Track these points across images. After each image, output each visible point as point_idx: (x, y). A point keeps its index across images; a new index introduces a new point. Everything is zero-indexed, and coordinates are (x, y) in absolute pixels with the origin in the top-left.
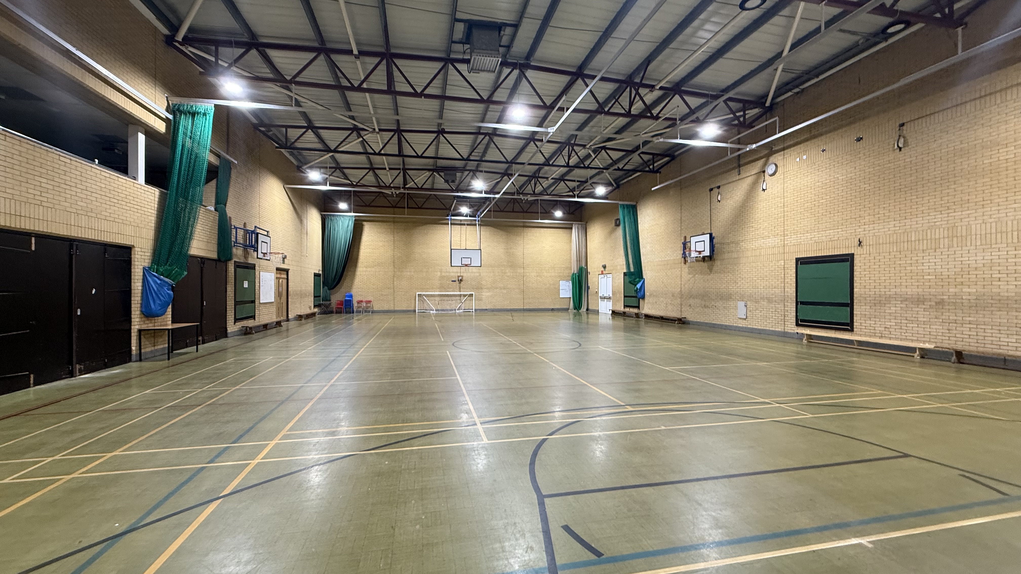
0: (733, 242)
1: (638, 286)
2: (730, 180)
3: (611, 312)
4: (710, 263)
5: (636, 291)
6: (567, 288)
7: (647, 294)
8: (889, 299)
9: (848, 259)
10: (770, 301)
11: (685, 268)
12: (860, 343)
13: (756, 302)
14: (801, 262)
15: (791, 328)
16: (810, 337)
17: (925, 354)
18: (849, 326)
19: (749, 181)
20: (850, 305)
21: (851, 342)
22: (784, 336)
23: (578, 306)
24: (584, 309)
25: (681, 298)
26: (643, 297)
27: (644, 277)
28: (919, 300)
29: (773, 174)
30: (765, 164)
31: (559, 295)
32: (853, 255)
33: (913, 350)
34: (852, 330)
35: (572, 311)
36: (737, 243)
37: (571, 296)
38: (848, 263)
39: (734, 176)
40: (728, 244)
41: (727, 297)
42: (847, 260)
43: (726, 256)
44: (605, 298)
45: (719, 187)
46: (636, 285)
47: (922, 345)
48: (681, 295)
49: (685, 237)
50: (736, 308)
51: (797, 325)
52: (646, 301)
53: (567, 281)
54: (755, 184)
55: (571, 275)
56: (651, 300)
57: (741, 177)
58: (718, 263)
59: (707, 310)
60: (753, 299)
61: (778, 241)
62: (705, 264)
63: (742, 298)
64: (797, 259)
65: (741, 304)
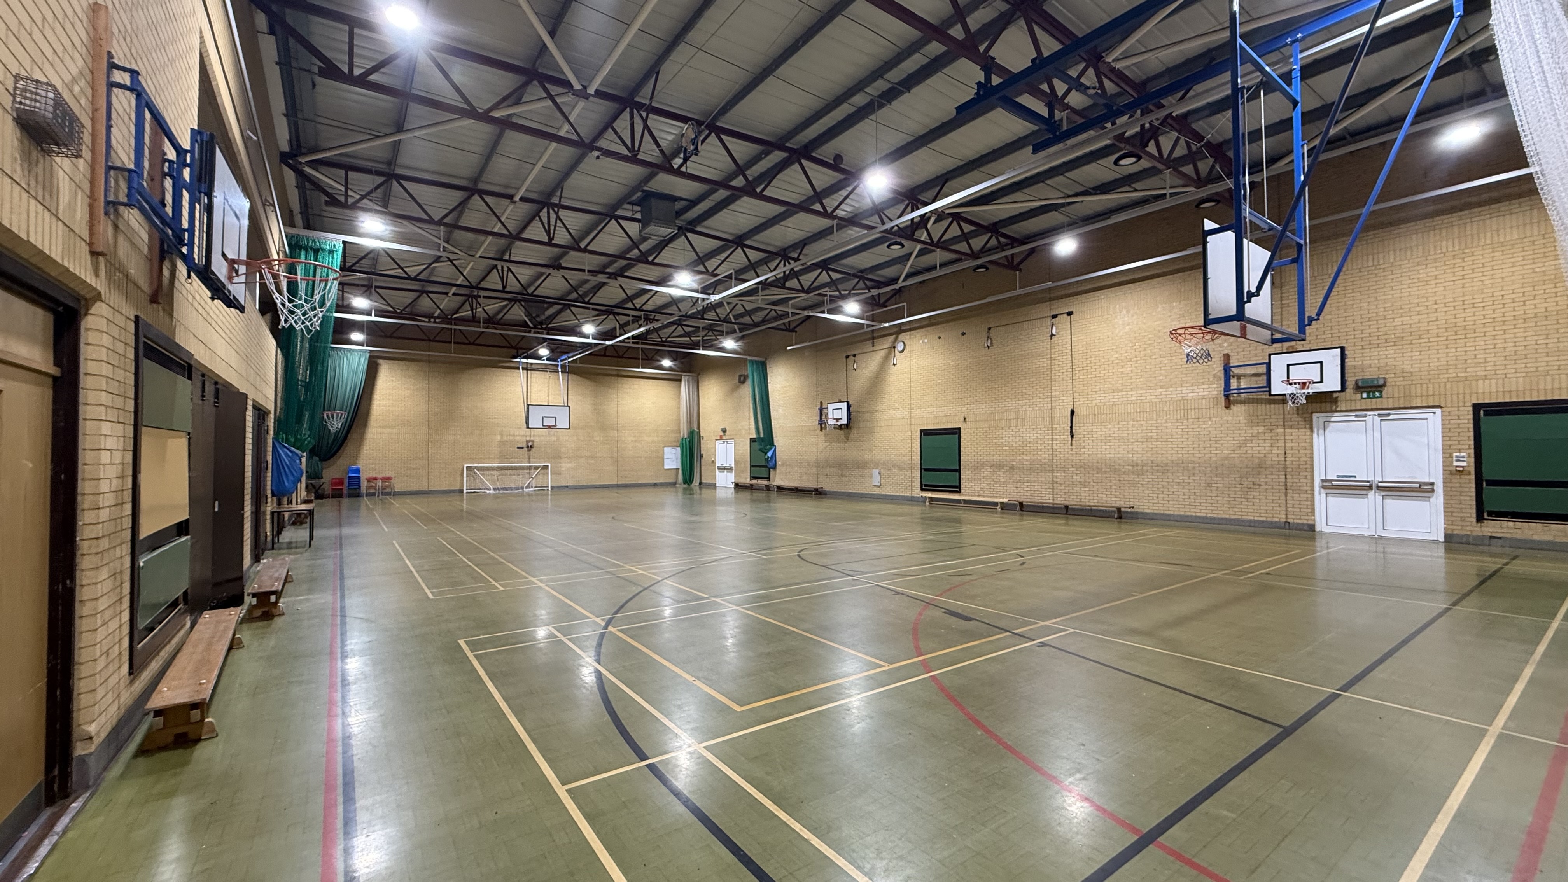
0: (868, 412)
1: (769, 454)
2: (865, 351)
3: (733, 486)
4: (847, 430)
5: (767, 460)
6: (673, 457)
7: (779, 463)
8: (983, 464)
9: (957, 432)
10: (900, 468)
11: (822, 435)
12: (966, 502)
13: (889, 470)
14: (925, 433)
15: (918, 493)
16: (931, 499)
17: (1005, 507)
18: (957, 489)
19: (882, 353)
20: (959, 471)
21: (959, 501)
22: (912, 500)
23: (688, 479)
24: (696, 483)
25: (818, 467)
26: (775, 468)
27: (775, 444)
28: (1000, 466)
29: (902, 351)
30: (895, 340)
31: (663, 465)
32: (960, 429)
33: (996, 504)
34: (960, 492)
35: (681, 486)
36: (872, 412)
37: (679, 466)
38: (957, 436)
39: (868, 346)
40: (864, 412)
41: (862, 466)
43: (862, 425)
44: (725, 469)
45: (854, 356)
46: (766, 453)
47: (1001, 500)
48: (818, 464)
49: (821, 403)
50: (871, 476)
51: (922, 490)
52: (778, 471)
53: (674, 447)
54: (887, 358)
55: (680, 439)
56: (784, 469)
57: (875, 348)
58: (854, 431)
59: (843, 479)
60: (886, 467)
61: (906, 413)
62: (842, 432)
63: (876, 466)
64: (921, 431)
65: (876, 472)
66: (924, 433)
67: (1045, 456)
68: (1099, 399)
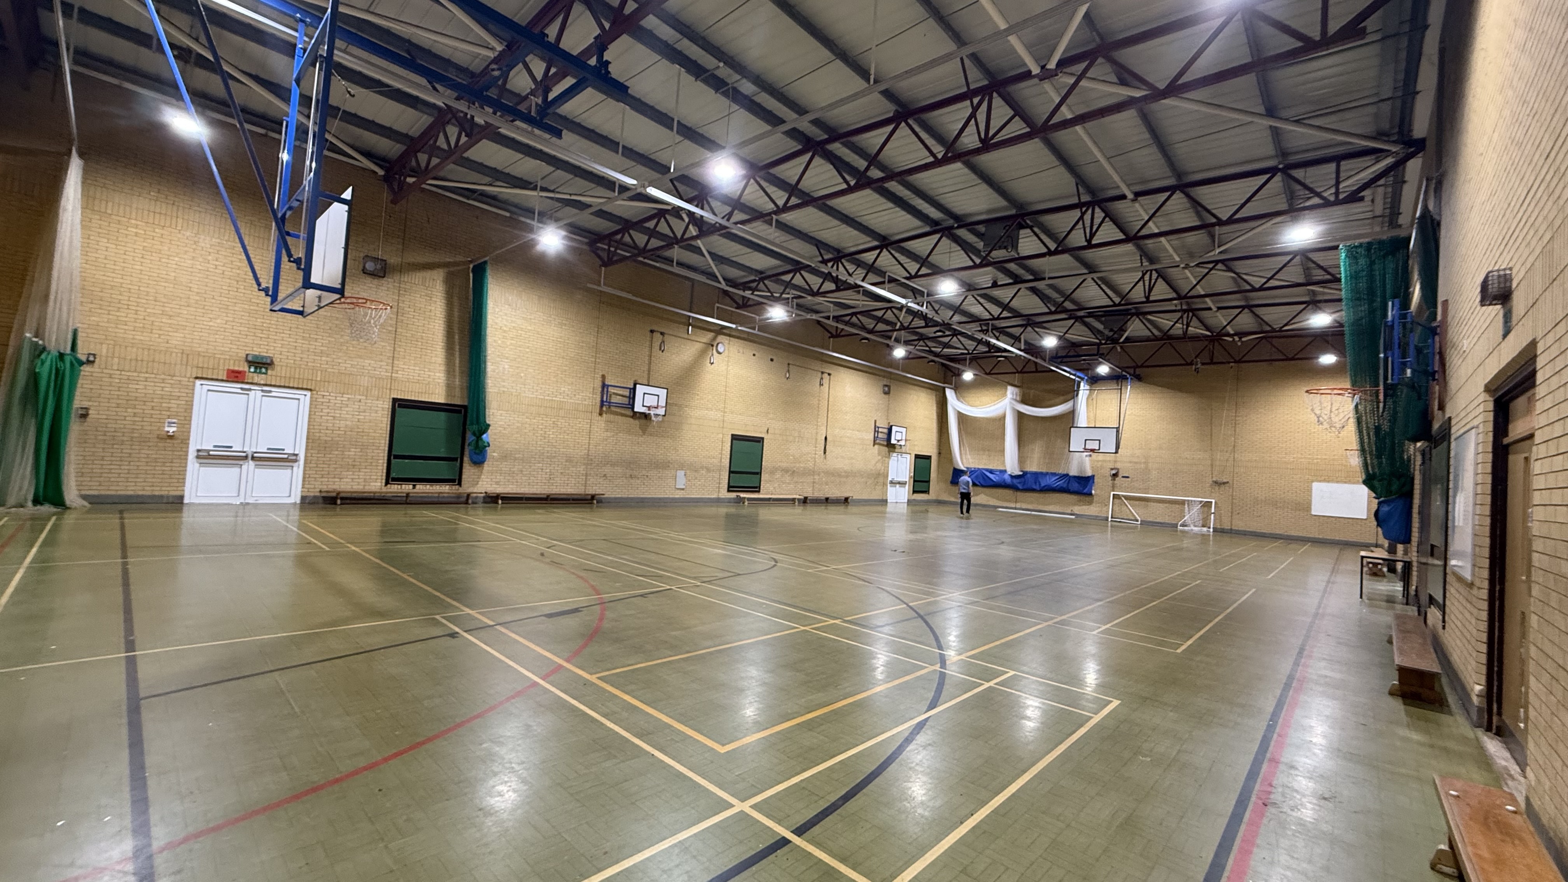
0: (676, 405)
2: (678, 334)
3: (299, 500)
7: (494, 455)
8: (776, 469)
9: (760, 440)
10: (708, 470)
11: (602, 423)
12: (763, 499)
13: (695, 471)
15: (724, 494)
16: (736, 499)
18: (757, 489)
19: (698, 346)
20: (762, 473)
21: (758, 499)
22: (718, 501)
25: (587, 465)
28: (786, 471)
29: (721, 353)
30: (714, 339)
32: (763, 438)
34: (759, 492)
36: (680, 406)
38: (761, 444)
41: (663, 465)
42: (759, 442)
45: (662, 334)
48: (588, 460)
49: (603, 377)
50: (674, 478)
51: (728, 491)
54: (703, 353)
57: (690, 337)
59: (632, 481)
60: (692, 468)
61: (719, 415)
62: (637, 422)
63: (682, 467)
64: (732, 435)
65: (681, 474)
66: (734, 438)
67: (810, 464)
68: (837, 431)
